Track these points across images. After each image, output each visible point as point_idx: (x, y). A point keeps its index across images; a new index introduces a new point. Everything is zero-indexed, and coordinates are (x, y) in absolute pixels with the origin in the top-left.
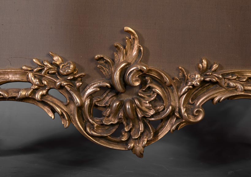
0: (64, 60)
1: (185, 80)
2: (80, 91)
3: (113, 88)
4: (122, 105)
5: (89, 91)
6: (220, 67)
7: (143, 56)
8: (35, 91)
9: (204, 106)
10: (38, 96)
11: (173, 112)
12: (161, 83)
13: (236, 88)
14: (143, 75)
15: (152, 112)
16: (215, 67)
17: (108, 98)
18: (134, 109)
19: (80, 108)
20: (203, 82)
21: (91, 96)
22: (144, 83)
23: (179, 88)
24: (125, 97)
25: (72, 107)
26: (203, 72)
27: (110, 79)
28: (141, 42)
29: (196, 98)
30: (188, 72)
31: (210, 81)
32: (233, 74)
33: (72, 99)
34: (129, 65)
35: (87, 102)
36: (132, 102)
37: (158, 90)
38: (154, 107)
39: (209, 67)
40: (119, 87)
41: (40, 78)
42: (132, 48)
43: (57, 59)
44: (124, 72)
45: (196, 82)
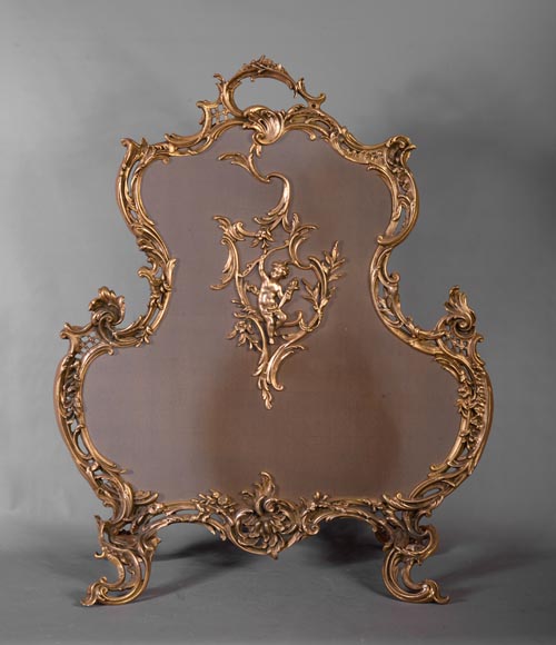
0: (221, 494)
1: (305, 507)
2: (233, 515)
3: (255, 513)
4: (262, 524)
5: (239, 515)
6: (329, 497)
7: (276, 491)
8: (201, 516)
9: (319, 524)
10: (204, 520)
11: (297, 529)
12: (288, 509)
13: (340, 512)
14: (275, 505)
15: (283, 529)
16: (325, 497)
17: (252, 519)
18: (270, 527)
19: (233, 527)
20: (317, 508)
21: (240, 518)
22: (276, 509)
23: (300, 512)
24: (264, 518)
25: (228, 526)
26: (317, 501)
27: (253, 507)
28: (273, 481)
29: (313, 518)
30: (307, 501)
31: (322, 507)
32: (338, 502)
33: (227, 521)
34: (266, 498)
35: (238, 523)
36: (269, 522)
37: (287, 514)
38: (284, 525)
39: (321, 497)
40: (259, 513)
41: (205, 507)
42: (267, 485)
43: (216, 495)
44: (262, 502)
45: (312, 508)
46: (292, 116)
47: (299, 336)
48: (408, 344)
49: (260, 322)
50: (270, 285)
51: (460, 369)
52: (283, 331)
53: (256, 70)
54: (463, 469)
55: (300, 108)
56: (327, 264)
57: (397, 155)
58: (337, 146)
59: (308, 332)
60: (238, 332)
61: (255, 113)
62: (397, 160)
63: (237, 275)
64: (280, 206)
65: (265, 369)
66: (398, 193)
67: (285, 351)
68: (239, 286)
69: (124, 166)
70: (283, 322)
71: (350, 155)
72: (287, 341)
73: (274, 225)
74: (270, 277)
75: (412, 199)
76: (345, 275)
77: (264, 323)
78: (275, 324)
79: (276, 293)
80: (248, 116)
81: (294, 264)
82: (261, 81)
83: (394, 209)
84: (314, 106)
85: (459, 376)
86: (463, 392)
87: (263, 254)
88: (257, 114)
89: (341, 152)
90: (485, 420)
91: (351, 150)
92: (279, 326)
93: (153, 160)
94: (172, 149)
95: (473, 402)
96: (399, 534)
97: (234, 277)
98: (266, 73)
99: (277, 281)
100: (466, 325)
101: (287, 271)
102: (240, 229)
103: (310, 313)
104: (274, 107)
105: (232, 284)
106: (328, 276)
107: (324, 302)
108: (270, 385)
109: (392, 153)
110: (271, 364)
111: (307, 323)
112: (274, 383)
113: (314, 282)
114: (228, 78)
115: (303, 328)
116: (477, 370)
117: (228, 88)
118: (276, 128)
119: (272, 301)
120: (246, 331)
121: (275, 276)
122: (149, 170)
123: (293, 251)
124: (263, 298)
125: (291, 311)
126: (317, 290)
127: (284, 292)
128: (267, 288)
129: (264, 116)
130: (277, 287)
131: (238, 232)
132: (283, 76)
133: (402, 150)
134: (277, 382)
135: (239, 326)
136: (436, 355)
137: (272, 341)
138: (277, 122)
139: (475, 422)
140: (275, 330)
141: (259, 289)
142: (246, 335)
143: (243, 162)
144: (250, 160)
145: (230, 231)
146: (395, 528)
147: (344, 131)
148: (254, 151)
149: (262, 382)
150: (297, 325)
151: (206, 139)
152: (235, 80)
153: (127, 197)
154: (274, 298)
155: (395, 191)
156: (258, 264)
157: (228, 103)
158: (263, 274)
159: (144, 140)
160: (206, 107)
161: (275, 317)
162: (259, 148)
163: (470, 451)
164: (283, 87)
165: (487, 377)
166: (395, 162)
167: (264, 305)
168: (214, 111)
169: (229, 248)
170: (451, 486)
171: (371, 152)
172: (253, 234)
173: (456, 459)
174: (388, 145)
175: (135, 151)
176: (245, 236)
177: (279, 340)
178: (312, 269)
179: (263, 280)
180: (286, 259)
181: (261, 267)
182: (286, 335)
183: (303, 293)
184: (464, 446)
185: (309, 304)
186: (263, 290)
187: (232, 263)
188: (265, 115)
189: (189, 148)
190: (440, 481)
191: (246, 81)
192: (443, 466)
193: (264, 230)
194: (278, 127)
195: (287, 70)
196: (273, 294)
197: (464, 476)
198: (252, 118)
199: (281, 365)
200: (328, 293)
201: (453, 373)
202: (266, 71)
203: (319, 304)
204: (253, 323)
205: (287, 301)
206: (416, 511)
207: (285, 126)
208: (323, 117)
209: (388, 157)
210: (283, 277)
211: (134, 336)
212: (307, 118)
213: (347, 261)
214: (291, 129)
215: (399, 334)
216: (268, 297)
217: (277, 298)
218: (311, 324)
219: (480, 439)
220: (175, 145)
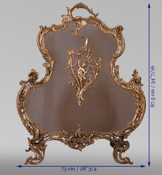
0: (65, 131)
1: (90, 135)
2: (69, 138)
3: (75, 137)
4: (77, 140)
5: (70, 138)
6: (97, 132)
7: (81, 130)
10: (60, 139)
11: (87, 142)
12: (85, 136)
13: (100, 137)
14: (81, 134)
15: (83, 142)
16: (96, 132)
17: (74, 139)
18: (80, 141)
19: (69, 141)
20: (94, 136)
21: (71, 139)
22: (81, 136)
23: (89, 137)
24: (78, 139)
25: (67, 141)
26: (93, 134)
27: (75, 135)
28: (81, 128)
29: (92, 139)
30: (91, 133)
31: (95, 135)
32: (100, 134)
33: (67, 139)
34: (78, 133)
36: (79, 140)
37: (84, 137)
38: (84, 141)
40: (77, 137)
41: (60, 135)
42: (79, 129)
43: (64, 132)
45: (92, 136)
46: (89, 20)
47: (89, 84)
48: (121, 87)
49: (78, 80)
50: (81, 69)
51: (136, 94)
52: (85, 83)
53: (79, 6)
54: (137, 124)
55: (91, 17)
56: (98, 63)
57: (119, 31)
58: (102, 28)
59: (92, 83)
60: (71, 83)
61: (78, 19)
62: (119, 32)
63: (72, 66)
65: (79, 94)
66: (119, 42)
67: (85, 89)
68: (72, 69)
69: (40, 34)
70: (85, 80)
71: (105, 31)
72: (86, 86)
73: (83, 51)
74: (81, 66)
75: (123, 44)
76: (103, 66)
77: (79, 80)
78: (82, 81)
79: (83, 71)
80: (76, 19)
81: (88, 63)
82: (80, 9)
83: (118, 47)
84: (95, 17)
85: (136, 96)
86: (137, 101)
87: (79, 60)
88: (79, 19)
89: (103, 30)
90: (143, 109)
91: (106, 29)
92: (84, 81)
93: (48, 32)
94: (54, 29)
95: (140, 104)
96: (117, 144)
97: (71, 67)
98: (82, 7)
99: (83, 68)
100: (138, 81)
101: (86, 65)
102: (73, 52)
103: (93, 77)
104: (84, 17)
105: (70, 68)
106: (98, 66)
107: (97, 74)
108: (80, 99)
109: (118, 30)
110: (81, 92)
111: (92, 80)
112: (82, 98)
113: (94, 68)
114: (70, 8)
115: (91, 82)
116: (141, 94)
117: (70, 11)
118: (84, 23)
119: (82, 74)
120: (74, 82)
121: (83, 66)
122: (47, 35)
123: (88, 59)
124: (79, 73)
125: (87, 76)
126: (95, 70)
127: (85, 71)
128: (80, 70)
130: (83, 70)
131: (72, 53)
132: (86, 8)
133: (120, 30)
134: (83, 98)
135: (72, 81)
136: (129, 90)
137: (81, 86)
138: (85, 21)
139: (140, 110)
140: (82, 82)
141: (78, 70)
142: (74, 84)
143: (74, 33)
144: (76, 32)
145: (70, 53)
146: (116, 142)
147: (104, 24)
148: (77, 30)
149: (78, 98)
150: (89, 81)
151: (64, 26)
152: (73, 9)
153: (40, 43)
154: (82, 73)
155: (118, 41)
156: (78, 63)
157: (70, 16)
158: (79, 66)
159: (46, 26)
160: (64, 17)
161: (82, 78)
162: (79, 29)
163: (139, 119)
164: (87, 11)
165: (144, 96)
166: (118, 33)
167: (79, 75)
168: (66, 18)
169: (69, 58)
170: (133, 129)
171: (111, 30)
172: (77, 54)
173: (135, 121)
174: (116, 28)
175: (43, 29)
176: (74, 54)
177: (83, 85)
178: (94, 64)
179: (79, 67)
180: (86, 61)
181: (79, 64)
182: (86, 84)
183: (91, 71)
184: (137, 117)
185: (92, 75)
186: (79, 70)
187: (70, 62)
188: (81, 19)
189: (59, 29)
190: (130, 128)
191: (76, 9)
192: (131, 123)
193: (80, 53)
194: (85, 22)
195: (88, 6)
196: (82, 72)
197: (137, 126)
198: (77, 20)
199: (84, 92)
200: (98, 71)
201: (134, 95)
202: (82, 6)
203: (95, 75)
204: (76, 80)
205: (86, 73)
206: (123, 137)
207: (87, 22)
208: (98, 20)
209: (116, 31)
210: (85, 66)
211: (41, 84)
212: (93, 20)
213: (104, 62)
214: (88, 23)
215: (118, 83)
216: (80, 73)
217: (83, 73)
218: (93, 80)
219: (142, 115)
220: (54, 28)
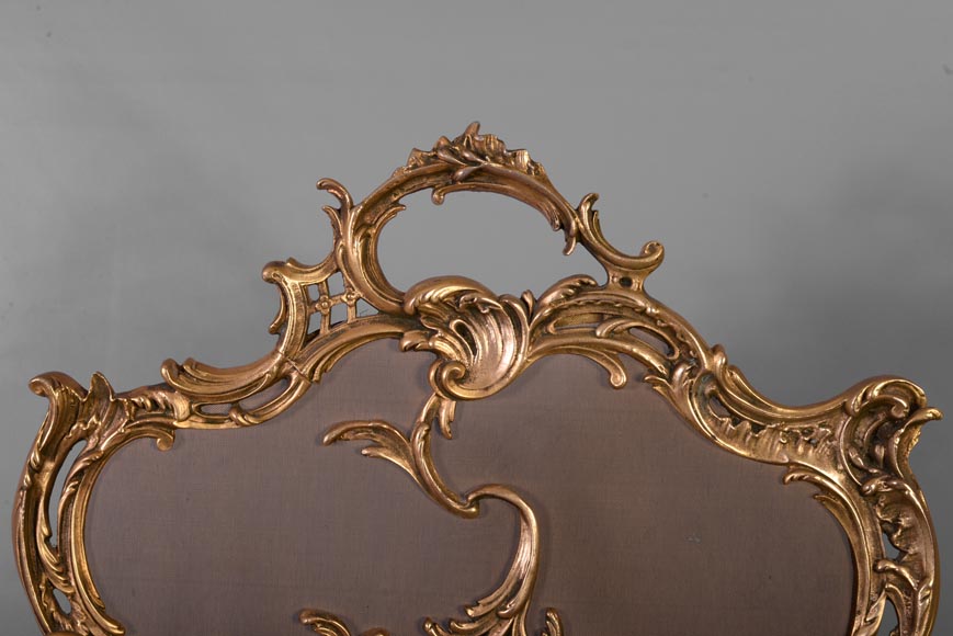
46: (555, 312)
53: (450, 170)
55: (583, 287)
57: (879, 436)
58: (692, 408)
61: (440, 302)
62: (880, 452)
64: (504, 590)
66: (879, 557)
69: (35, 456)
71: (732, 436)
75: (922, 578)
80: (417, 311)
82: (464, 202)
83: (861, 604)
84: (626, 282)
88: (450, 305)
89: (707, 427)
91: (736, 420)
93: (124, 440)
94: (181, 406)
98: (481, 179)
104: (502, 281)
109: (865, 430)
114: (361, 193)
117: (360, 225)
118: (504, 350)
122: (110, 470)
129: (467, 312)
132: (535, 189)
133: (896, 423)
138: (510, 332)
143: (400, 448)
144: (419, 445)
147: (719, 360)
148: (435, 411)
151: (287, 378)
152: (385, 200)
153: (44, 551)
155: (869, 548)
157: (360, 272)
159: (98, 379)
160: (291, 283)
162: (448, 409)
164: (534, 221)
166: (871, 458)
168: (314, 295)
171: (797, 428)
175: (69, 414)
188: (473, 309)
189: (236, 407)
191: (418, 202)
194: (511, 347)
195: (546, 169)
198: (430, 316)
202: (481, 171)
207: (533, 342)
208: (653, 318)
209: (851, 441)
212: (601, 319)
214: (553, 351)
220: (191, 397)
